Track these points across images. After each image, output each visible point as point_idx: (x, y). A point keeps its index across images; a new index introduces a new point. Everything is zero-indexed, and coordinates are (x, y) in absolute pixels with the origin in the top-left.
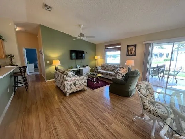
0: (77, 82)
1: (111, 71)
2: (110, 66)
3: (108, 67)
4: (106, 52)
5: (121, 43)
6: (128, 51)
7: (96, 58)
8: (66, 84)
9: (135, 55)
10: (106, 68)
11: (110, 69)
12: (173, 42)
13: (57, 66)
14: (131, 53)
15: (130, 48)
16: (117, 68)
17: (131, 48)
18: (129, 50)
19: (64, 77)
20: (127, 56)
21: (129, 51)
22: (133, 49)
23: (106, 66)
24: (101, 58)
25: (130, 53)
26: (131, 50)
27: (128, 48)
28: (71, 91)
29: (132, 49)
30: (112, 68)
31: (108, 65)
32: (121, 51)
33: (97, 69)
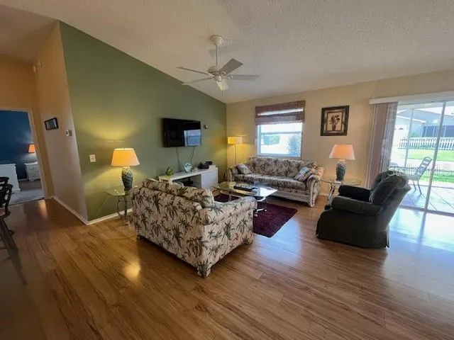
0: (233, 220)
1: (279, 175)
2: (276, 162)
3: (268, 165)
4: (258, 126)
5: (304, 102)
6: (324, 121)
7: (230, 140)
8: (206, 236)
9: (345, 133)
10: (263, 168)
11: (277, 170)
12: (443, 101)
13: (128, 170)
14: (334, 128)
15: (330, 116)
16: (299, 167)
17: (335, 114)
18: (330, 119)
19: (195, 211)
20: (322, 134)
21: (329, 122)
22: (340, 118)
23: (262, 163)
24: (243, 143)
25: (330, 127)
26: (332, 119)
27: (326, 116)
28: (219, 255)
29: (338, 116)
30: (281, 167)
31: (269, 160)
32: (303, 121)
33: (240, 172)
